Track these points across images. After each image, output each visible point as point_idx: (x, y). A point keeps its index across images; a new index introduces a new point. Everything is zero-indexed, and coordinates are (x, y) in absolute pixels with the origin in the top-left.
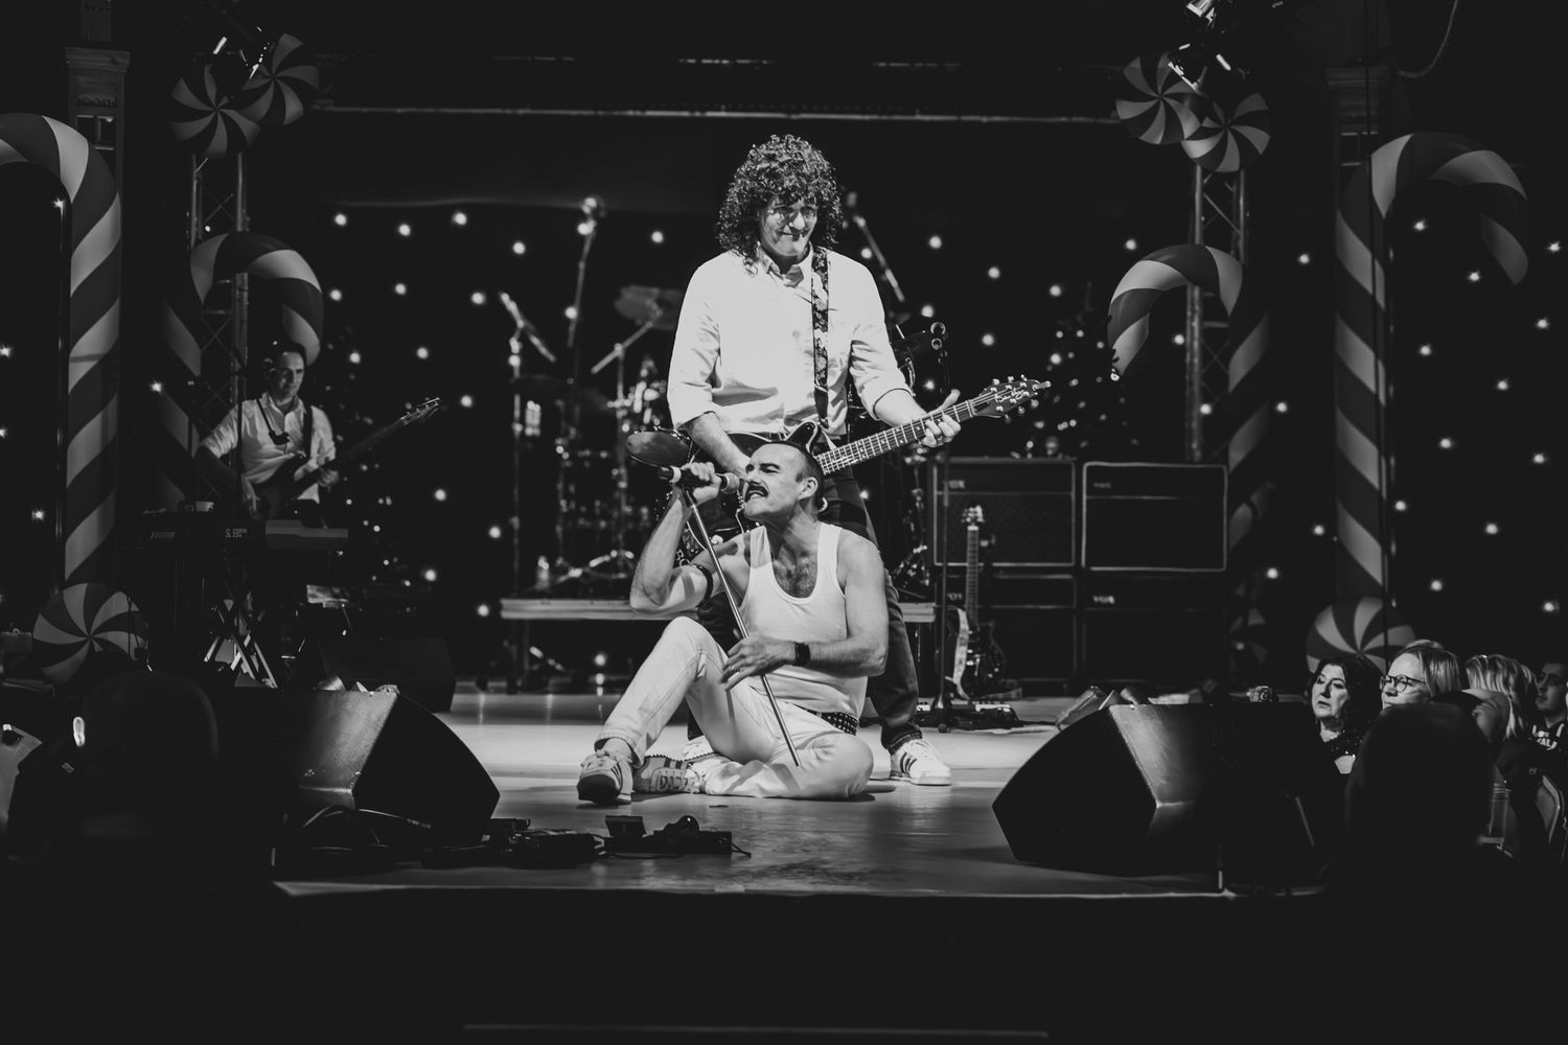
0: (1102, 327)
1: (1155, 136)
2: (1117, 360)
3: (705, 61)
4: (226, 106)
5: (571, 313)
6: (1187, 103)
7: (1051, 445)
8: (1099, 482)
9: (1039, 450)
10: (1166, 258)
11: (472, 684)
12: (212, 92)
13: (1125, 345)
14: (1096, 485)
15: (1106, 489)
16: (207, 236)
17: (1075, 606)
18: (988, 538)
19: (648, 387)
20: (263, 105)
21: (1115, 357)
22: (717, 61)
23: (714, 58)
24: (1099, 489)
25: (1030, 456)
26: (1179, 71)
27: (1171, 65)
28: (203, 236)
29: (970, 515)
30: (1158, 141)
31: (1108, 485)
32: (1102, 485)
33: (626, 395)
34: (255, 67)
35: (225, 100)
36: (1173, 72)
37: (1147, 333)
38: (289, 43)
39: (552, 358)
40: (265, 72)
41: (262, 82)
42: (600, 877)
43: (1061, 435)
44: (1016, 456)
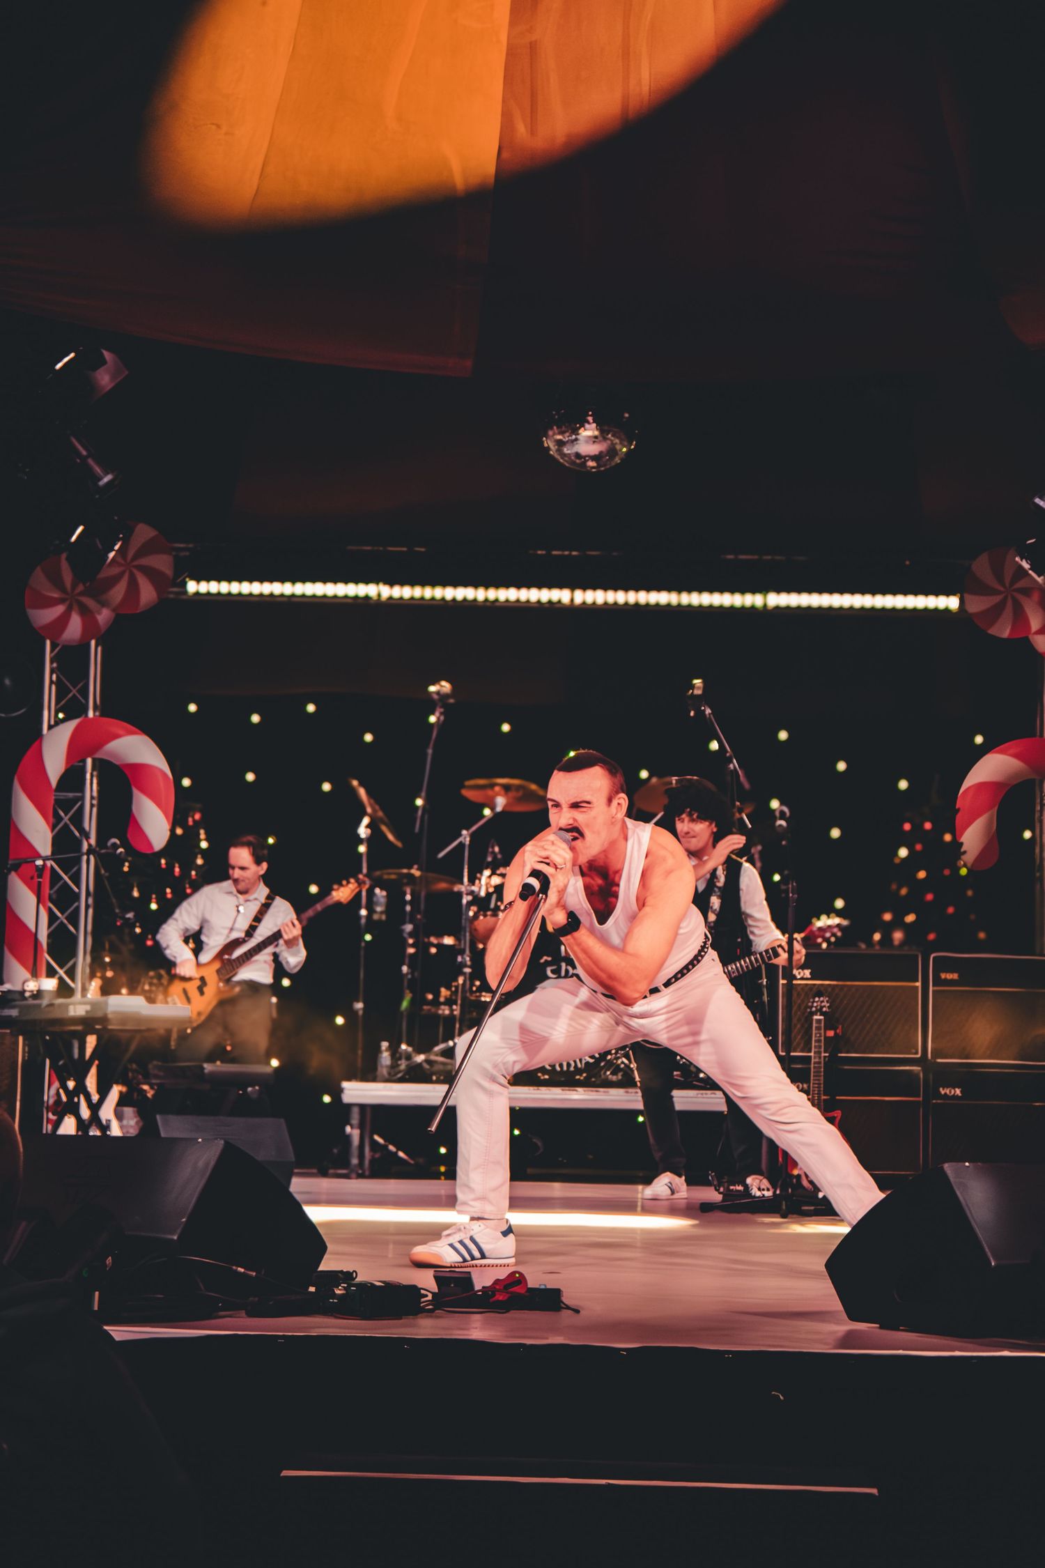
0: (948, 819)
1: (1003, 630)
2: (965, 852)
3: (554, 553)
4: (81, 594)
5: (419, 802)
6: (1036, 597)
7: (898, 936)
8: (947, 972)
9: (887, 939)
10: (1012, 751)
11: (315, 1171)
12: (68, 577)
13: (973, 838)
14: (943, 976)
15: (952, 980)
16: (58, 722)
17: (921, 1099)
18: (835, 1029)
19: (493, 873)
20: (118, 593)
21: (962, 850)
22: (566, 553)
23: (563, 550)
24: (946, 979)
25: (877, 947)
26: (1026, 565)
27: (1017, 559)
28: (55, 721)
29: (815, 1004)
30: (1006, 634)
31: (955, 976)
32: (950, 976)
33: (472, 881)
34: (112, 555)
35: (80, 588)
36: (1021, 567)
37: (995, 828)
38: (144, 533)
39: (399, 844)
40: (119, 559)
41: (115, 571)
42: (426, 1328)
43: (907, 928)
44: (863, 946)
